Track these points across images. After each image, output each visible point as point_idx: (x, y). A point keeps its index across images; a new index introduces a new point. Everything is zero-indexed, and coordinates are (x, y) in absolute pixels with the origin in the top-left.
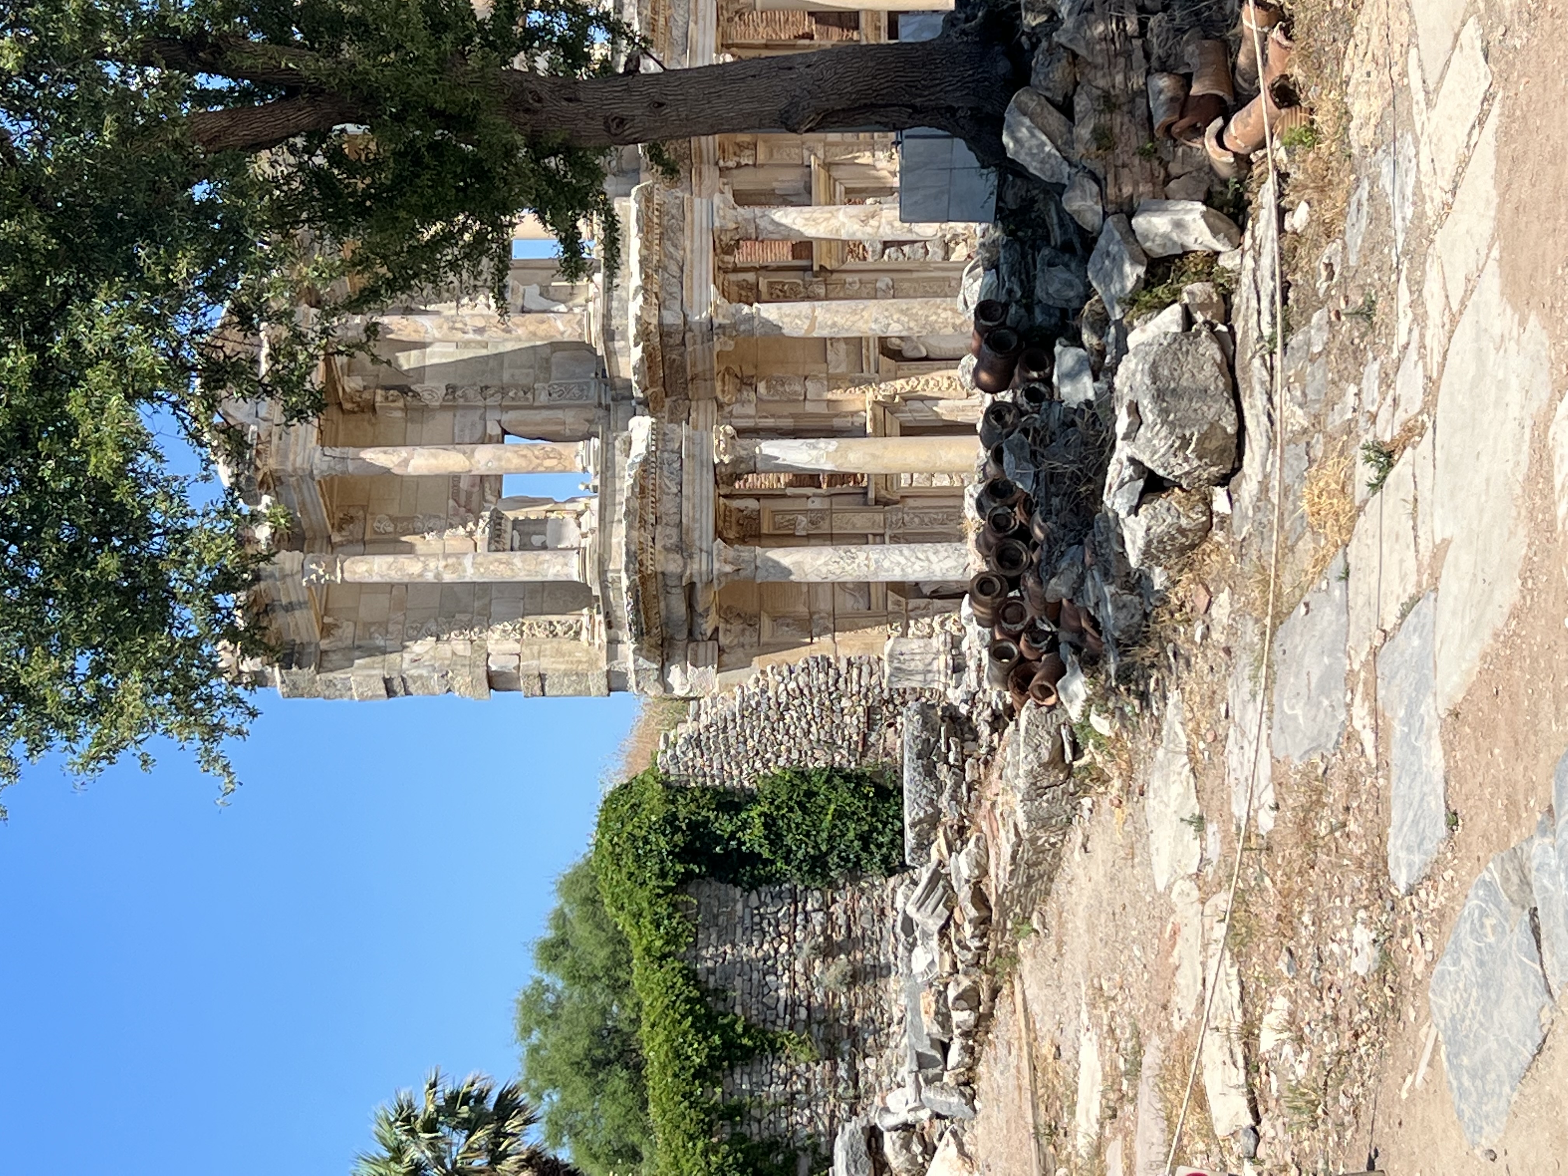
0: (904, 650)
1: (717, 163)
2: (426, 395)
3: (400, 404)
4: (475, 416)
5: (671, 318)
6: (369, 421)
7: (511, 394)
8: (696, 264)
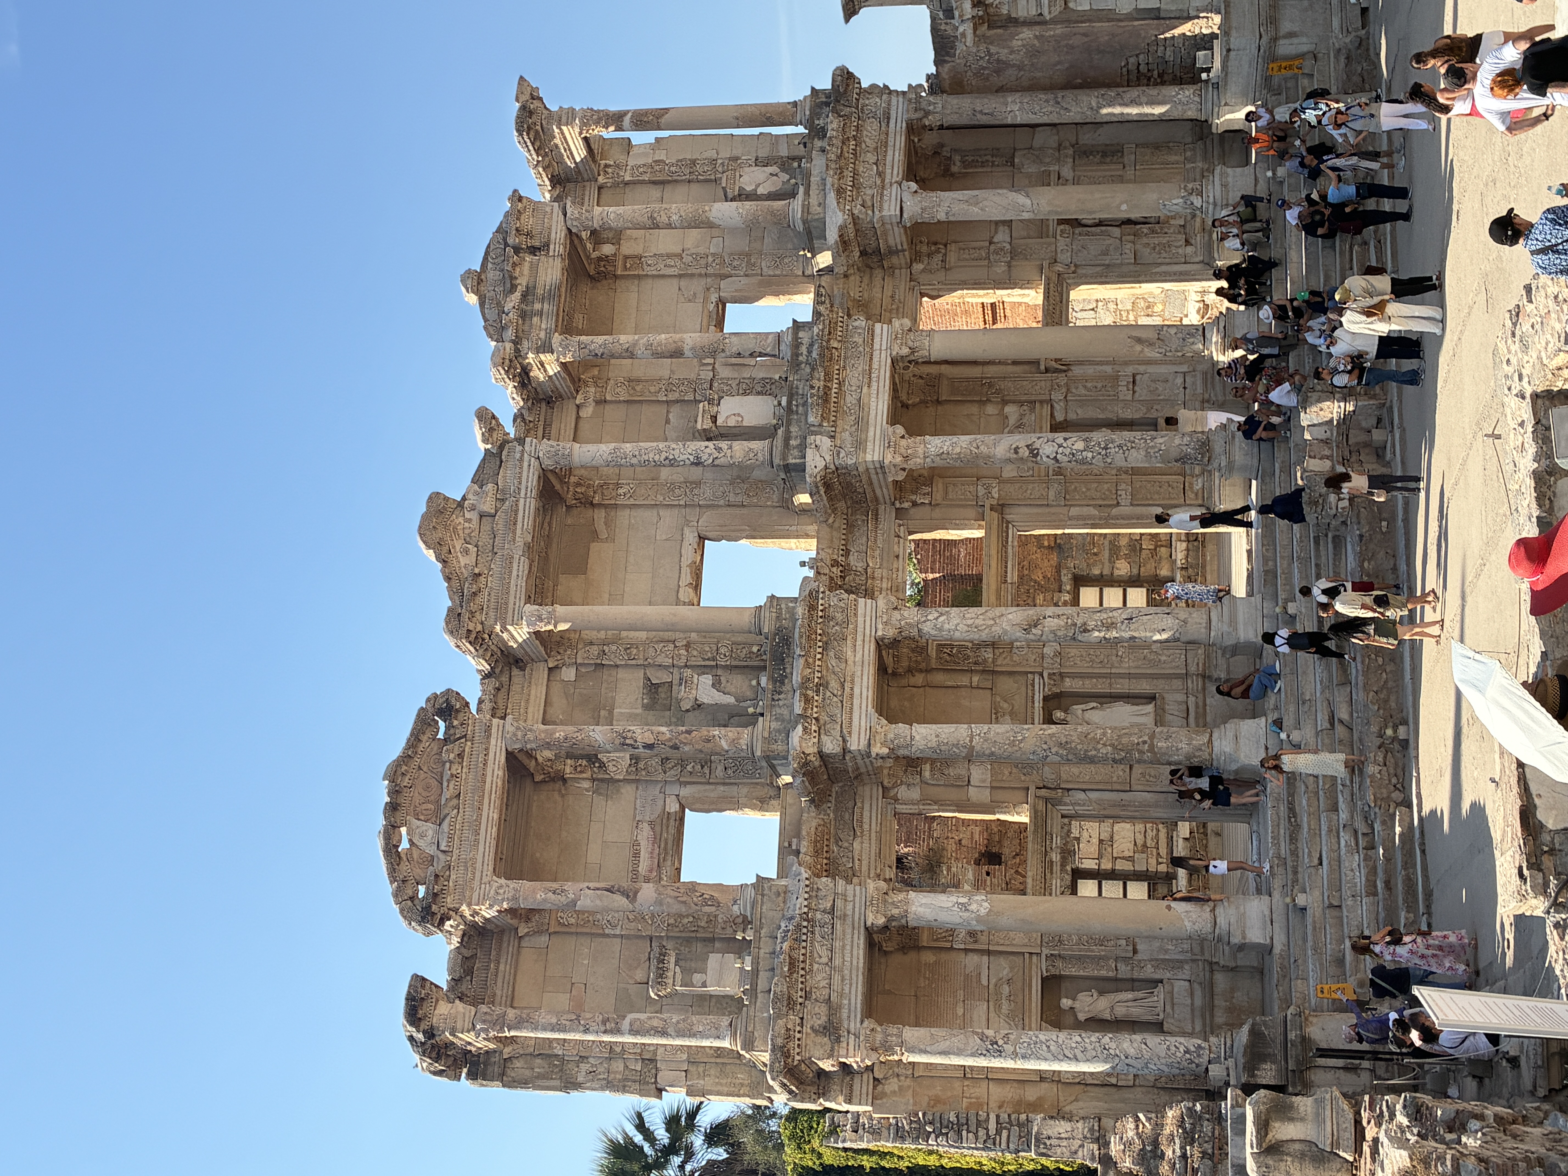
0: (1050, 1133)
1: (893, 504)
2: (611, 768)
3: (588, 775)
4: (655, 790)
5: (831, 746)
6: (560, 791)
7: (689, 768)
8: (857, 680)
